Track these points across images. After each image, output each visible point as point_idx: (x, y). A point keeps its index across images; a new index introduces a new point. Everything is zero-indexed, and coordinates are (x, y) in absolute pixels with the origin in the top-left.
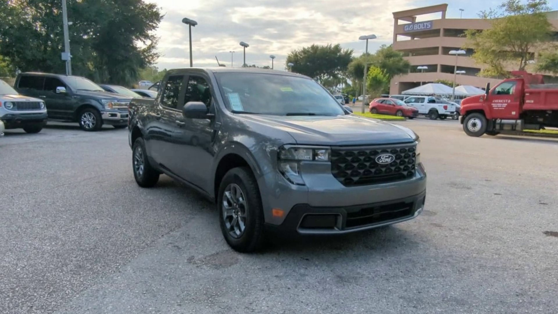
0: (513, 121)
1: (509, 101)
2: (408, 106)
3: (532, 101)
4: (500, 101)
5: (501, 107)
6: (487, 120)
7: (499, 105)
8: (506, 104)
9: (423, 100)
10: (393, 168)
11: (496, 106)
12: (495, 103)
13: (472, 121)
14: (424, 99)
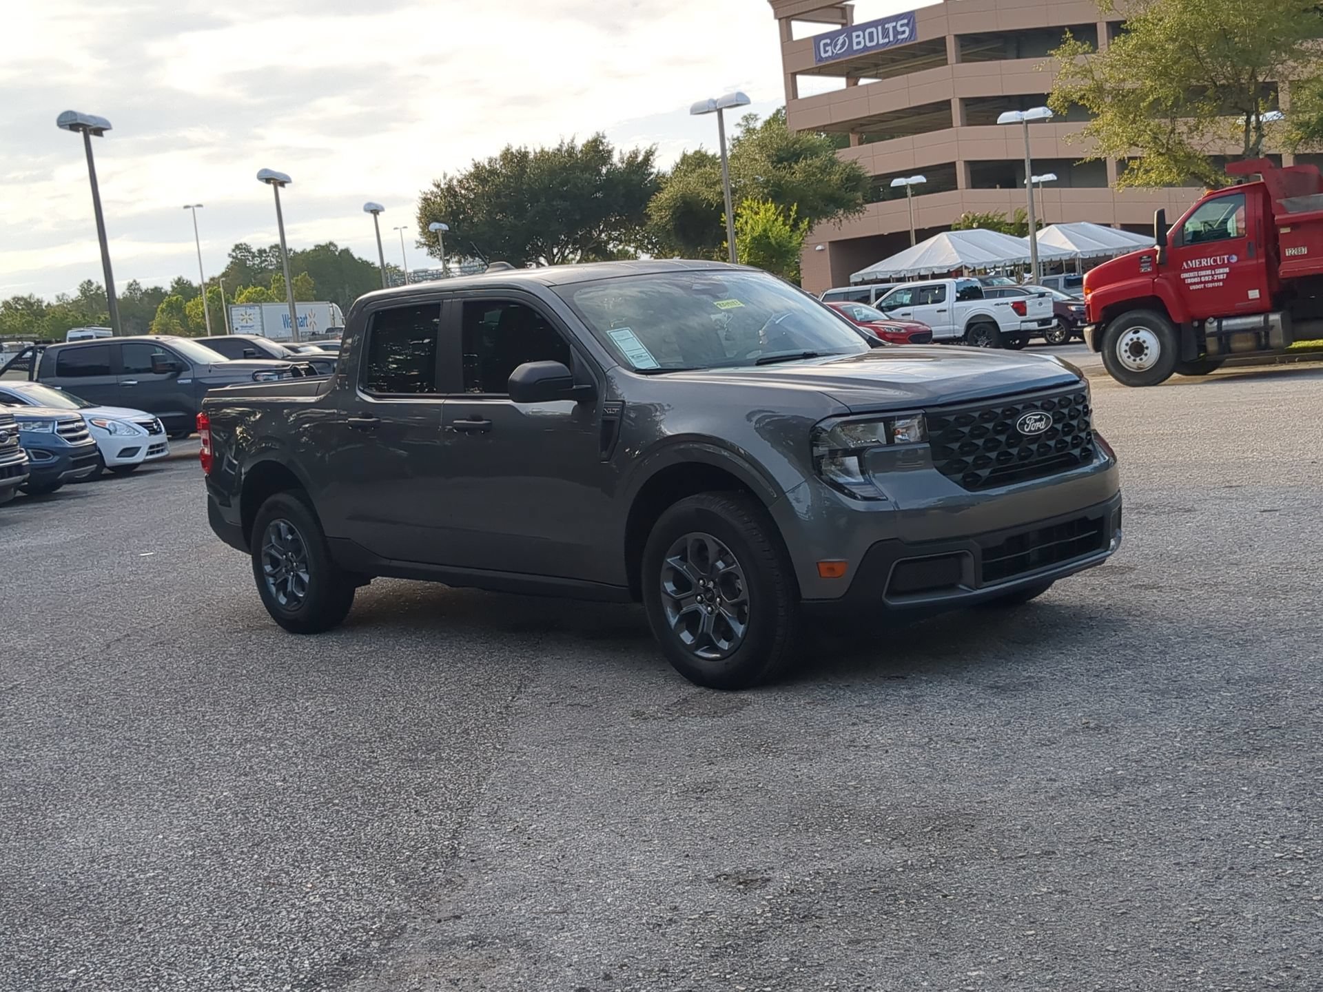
0: (1257, 320)
1: (1234, 259)
2: (891, 319)
3: (1304, 251)
4: (1204, 263)
5: (1213, 281)
6: (1177, 328)
8: (1227, 270)
9: (938, 295)
10: (1052, 443)
11: (1196, 280)
12: (1190, 270)
13: (1128, 338)
14: (943, 287)
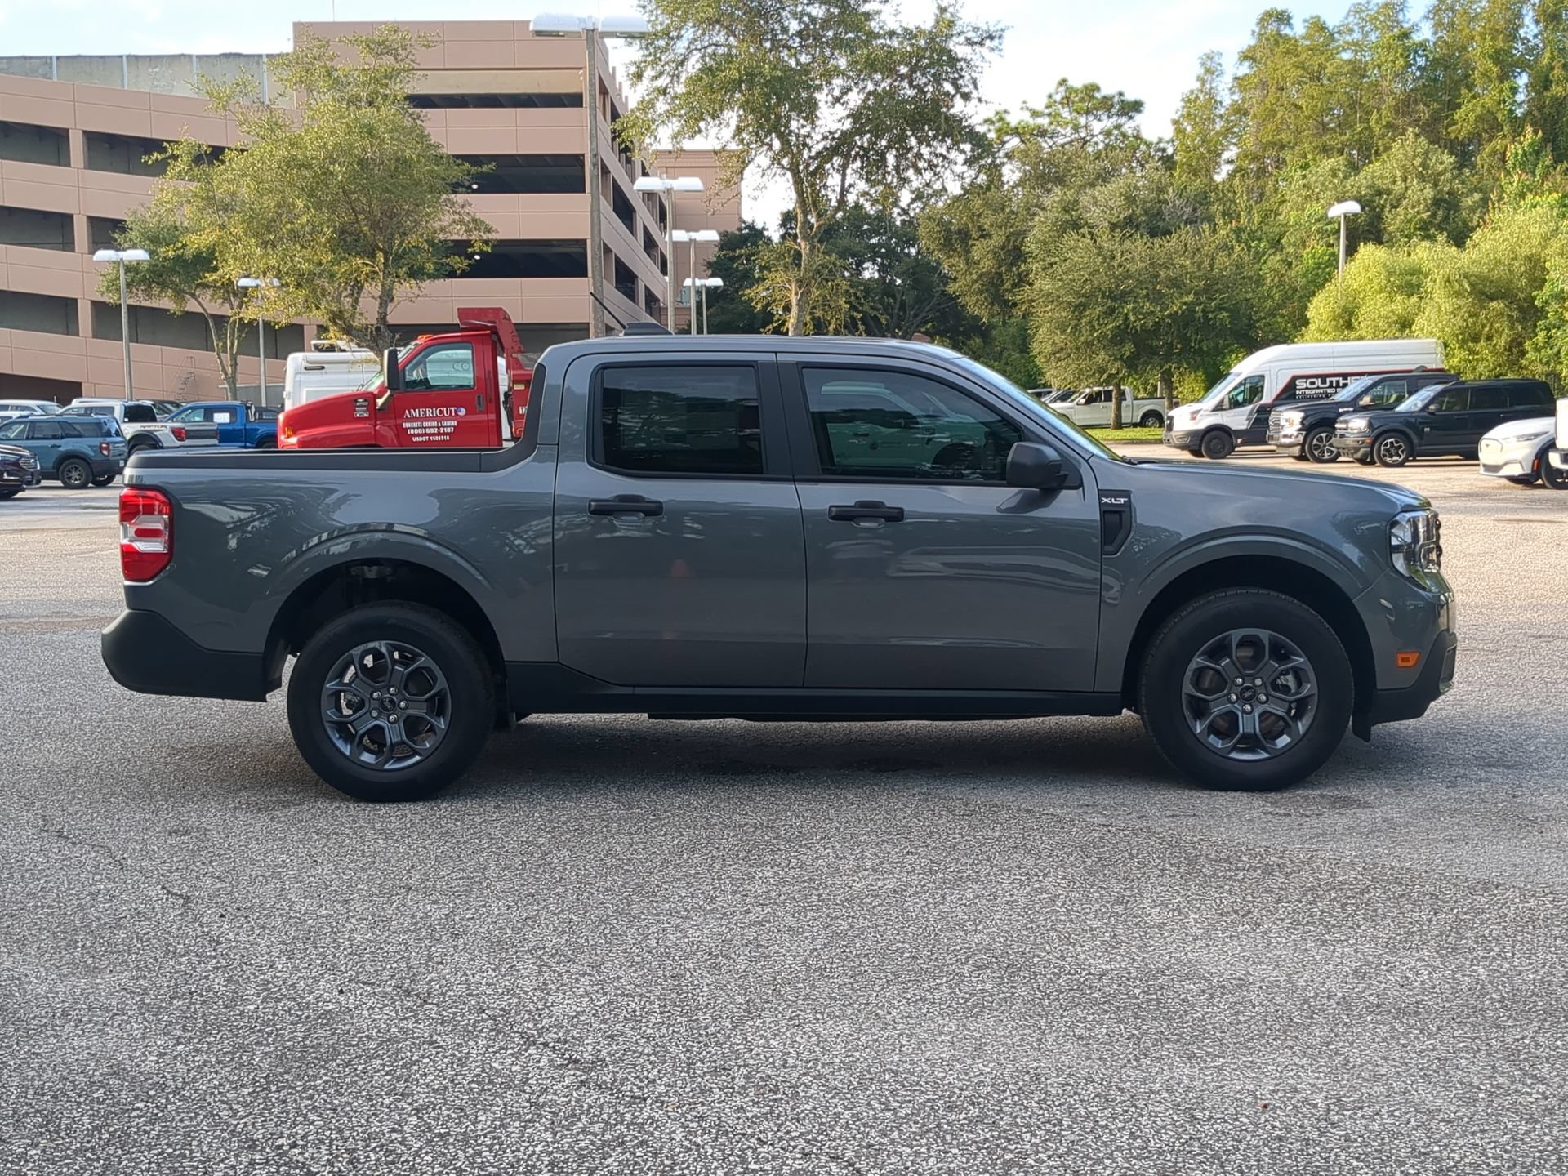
7: (431, 427)
11: (420, 431)
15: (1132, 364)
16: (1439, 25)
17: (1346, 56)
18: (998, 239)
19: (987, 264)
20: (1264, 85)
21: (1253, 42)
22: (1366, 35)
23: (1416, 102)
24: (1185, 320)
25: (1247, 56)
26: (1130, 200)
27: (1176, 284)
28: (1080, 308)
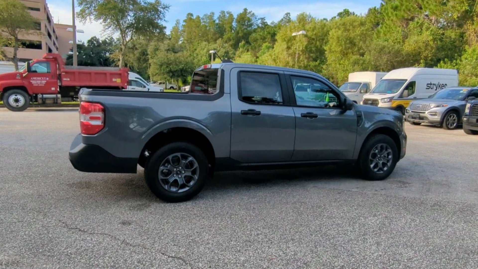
0: (54, 96)
1: (48, 79)
3: (69, 79)
4: (38, 78)
7: (39, 82)
8: (46, 81)
11: (35, 83)
12: (34, 80)
13: (13, 97)
15: (171, 77)
16: (219, 20)
17: (204, 23)
18: (140, 50)
19: (138, 55)
20: (188, 27)
21: (186, 18)
22: (207, 20)
23: (216, 34)
24: (182, 70)
25: (185, 21)
26: (169, 46)
27: (180, 62)
28: (161, 66)
